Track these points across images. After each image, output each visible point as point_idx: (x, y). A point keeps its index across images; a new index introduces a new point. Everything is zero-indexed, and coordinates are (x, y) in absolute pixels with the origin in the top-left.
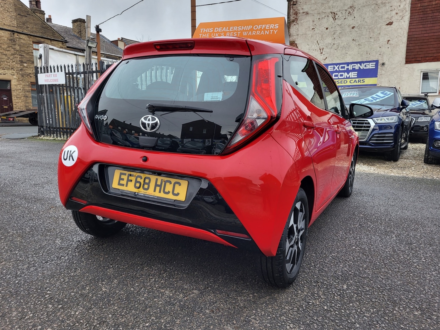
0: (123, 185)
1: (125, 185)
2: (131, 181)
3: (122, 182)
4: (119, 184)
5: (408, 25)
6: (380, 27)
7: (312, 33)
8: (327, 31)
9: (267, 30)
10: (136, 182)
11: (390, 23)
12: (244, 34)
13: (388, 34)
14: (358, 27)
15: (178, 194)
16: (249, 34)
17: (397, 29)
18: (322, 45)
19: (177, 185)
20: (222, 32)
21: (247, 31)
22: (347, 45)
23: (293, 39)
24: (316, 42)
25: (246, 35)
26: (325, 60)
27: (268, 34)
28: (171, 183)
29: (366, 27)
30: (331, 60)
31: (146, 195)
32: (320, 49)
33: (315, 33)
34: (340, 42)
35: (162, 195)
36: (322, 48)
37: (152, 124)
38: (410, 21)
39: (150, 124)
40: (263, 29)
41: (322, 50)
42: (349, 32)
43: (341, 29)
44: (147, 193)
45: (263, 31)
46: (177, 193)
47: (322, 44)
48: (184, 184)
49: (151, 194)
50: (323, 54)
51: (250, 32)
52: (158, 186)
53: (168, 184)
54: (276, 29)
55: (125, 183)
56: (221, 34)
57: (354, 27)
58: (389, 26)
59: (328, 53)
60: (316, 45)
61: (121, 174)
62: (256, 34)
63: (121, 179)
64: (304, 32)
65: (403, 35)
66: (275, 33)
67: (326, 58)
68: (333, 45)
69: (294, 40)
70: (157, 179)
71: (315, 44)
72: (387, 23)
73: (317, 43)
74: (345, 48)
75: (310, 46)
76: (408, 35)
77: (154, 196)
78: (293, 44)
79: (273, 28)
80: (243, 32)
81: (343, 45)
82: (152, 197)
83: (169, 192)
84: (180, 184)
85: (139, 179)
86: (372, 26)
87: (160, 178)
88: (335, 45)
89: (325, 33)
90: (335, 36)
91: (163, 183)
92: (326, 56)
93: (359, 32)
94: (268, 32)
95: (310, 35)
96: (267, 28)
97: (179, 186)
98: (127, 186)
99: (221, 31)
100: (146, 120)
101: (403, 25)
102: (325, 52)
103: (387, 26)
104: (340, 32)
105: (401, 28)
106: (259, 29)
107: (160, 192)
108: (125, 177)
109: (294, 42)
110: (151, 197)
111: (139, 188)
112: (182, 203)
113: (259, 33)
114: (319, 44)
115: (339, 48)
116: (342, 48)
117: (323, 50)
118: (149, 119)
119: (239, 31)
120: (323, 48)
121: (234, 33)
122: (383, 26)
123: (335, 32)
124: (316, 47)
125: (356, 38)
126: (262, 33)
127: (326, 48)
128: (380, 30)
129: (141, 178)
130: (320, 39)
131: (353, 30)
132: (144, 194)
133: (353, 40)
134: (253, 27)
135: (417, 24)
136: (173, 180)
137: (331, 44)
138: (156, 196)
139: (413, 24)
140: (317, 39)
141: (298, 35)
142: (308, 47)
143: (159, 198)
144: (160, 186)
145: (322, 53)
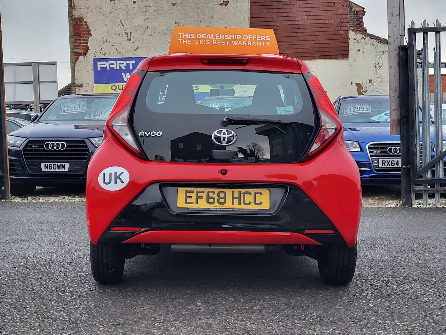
0: (192, 203)
1: (195, 203)
2: (202, 197)
3: (189, 200)
4: (186, 203)
5: (249, 8)
6: (212, 8)
7: (111, 7)
8: (134, 6)
9: (259, 41)
10: (208, 198)
11: (224, 3)
12: (234, 43)
13: (224, 18)
14: (181, 5)
15: (261, 203)
16: (239, 44)
17: (236, 12)
18: (128, 28)
19: (258, 196)
20: (207, 39)
21: (237, 40)
22: (167, 30)
23: (80, 13)
24: (119, 21)
25: (236, 44)
26: (136, 50)
27: (260, 45)
28: (250, 194)
29: (192, 4)
30: (145, 51)
31: (223, 210)
32: (126, 33)
33: (116, 7)
34: (157, 24)
35: (243, 206)
36: (129, 32)
37: (228, 137)
38: (251, 3)
39: (226, 138)
40: (253, 39)
41: (129, 35)
42: (168, 11)
43: (156, 5)
44: (224, 207)
45: (254, 42)
46: (259, 202)
47: (129, 26)
48: (266, 192)
49: (230, 207)
50: (132, 41)
51: (240, 42)
52: (236, 198)
53: (247, 195)
54: (268, 41)
55: (194, 201)
56: (206, 41)
57: (175, 4)
58: (224, 6)
59: (139, 41)
60: (120, 26)
61: (186, 192)
62: (247, 44)
63: (187, 197)
64: (97, 5)
65: (243, 22)
66: (268, 45)
67: (138, 47)
68: (146, 28)
69: (82, 16)
70: (233, 192)
71: (117, 24)
72: (221, 3)
73: (120, 24)
74: (164, 35)
75: (109, 27)
76: (250, 22)
77: (234, 209)
78: (80, 22)
79: (264, 40)
80: (232, 41)
81: (161, 29)
82: (232, 210)
83: (250, 203)
84: (261, 194)
85: (211, 195)
86: (201, 4)
87: (237, 191)
88: (149, 29)
89: (131, 9)
90: (148, 15)
91: (242, 195)
92: (137, 44)
93: (183, 12)
94: (260, 43)
95: (108, 10)
96: (257, 39)
97: (260, 195)
98: (197, 203)
99: (205, 38)
100: (221, 134)
101: (242, 6)
102: (135, 39)
103: (221, 6)
104: (155, 9)
105: (240, 12)
106: (249, 39)
107: (240, 204)
108: (193, 195)
109: (82, 18)
110: (230, 210)
111: (213, 203)
112: (267, 211)
113: (250, 44)
114: (123, 25)
115: (156, 34)
116: (160, 34)
117: (131, 34)
118: (224, 132)
119: (227, 40)
120: (131, 32)
121: (221, 41)
122: (216, 6)
123: (147, 8)
124: (119, 29)
125: (180, 21)
126: (253, 44)
127: (135, 32)
128: (213, 12)
129: (214, 193)
130: (126, 17)
131: (174, 8)
132: (221, 209)
133: (176, 22)
134: (242, 37)
135: (260, 7)
136: (253, 191)
137: (143, 26)
138: (236, 209)
139: (254, 8)
140: (121, 18)
141: (87, 8)
142: (106, 28)
143: (239, 210)
144: (239, 198)
145: (130, 40)
